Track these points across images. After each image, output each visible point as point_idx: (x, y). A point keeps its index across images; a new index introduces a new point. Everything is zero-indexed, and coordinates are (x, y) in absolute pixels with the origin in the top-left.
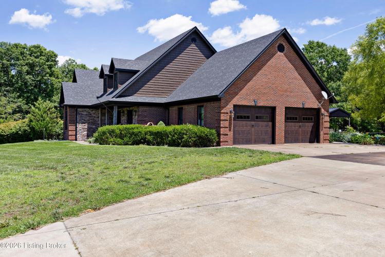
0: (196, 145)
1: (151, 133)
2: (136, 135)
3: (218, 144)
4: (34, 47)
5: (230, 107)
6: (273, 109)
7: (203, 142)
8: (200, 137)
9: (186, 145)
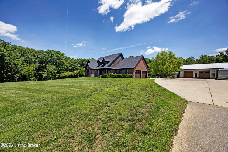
0: (129, 78)
1: (117, 75)
2: (113, 76)
3: (133, 77)
4: (58, 51)
5: (135, 70)
6: (140, 71)
7: (131, 77)
8: (130, 76)
9: (127, 77)
